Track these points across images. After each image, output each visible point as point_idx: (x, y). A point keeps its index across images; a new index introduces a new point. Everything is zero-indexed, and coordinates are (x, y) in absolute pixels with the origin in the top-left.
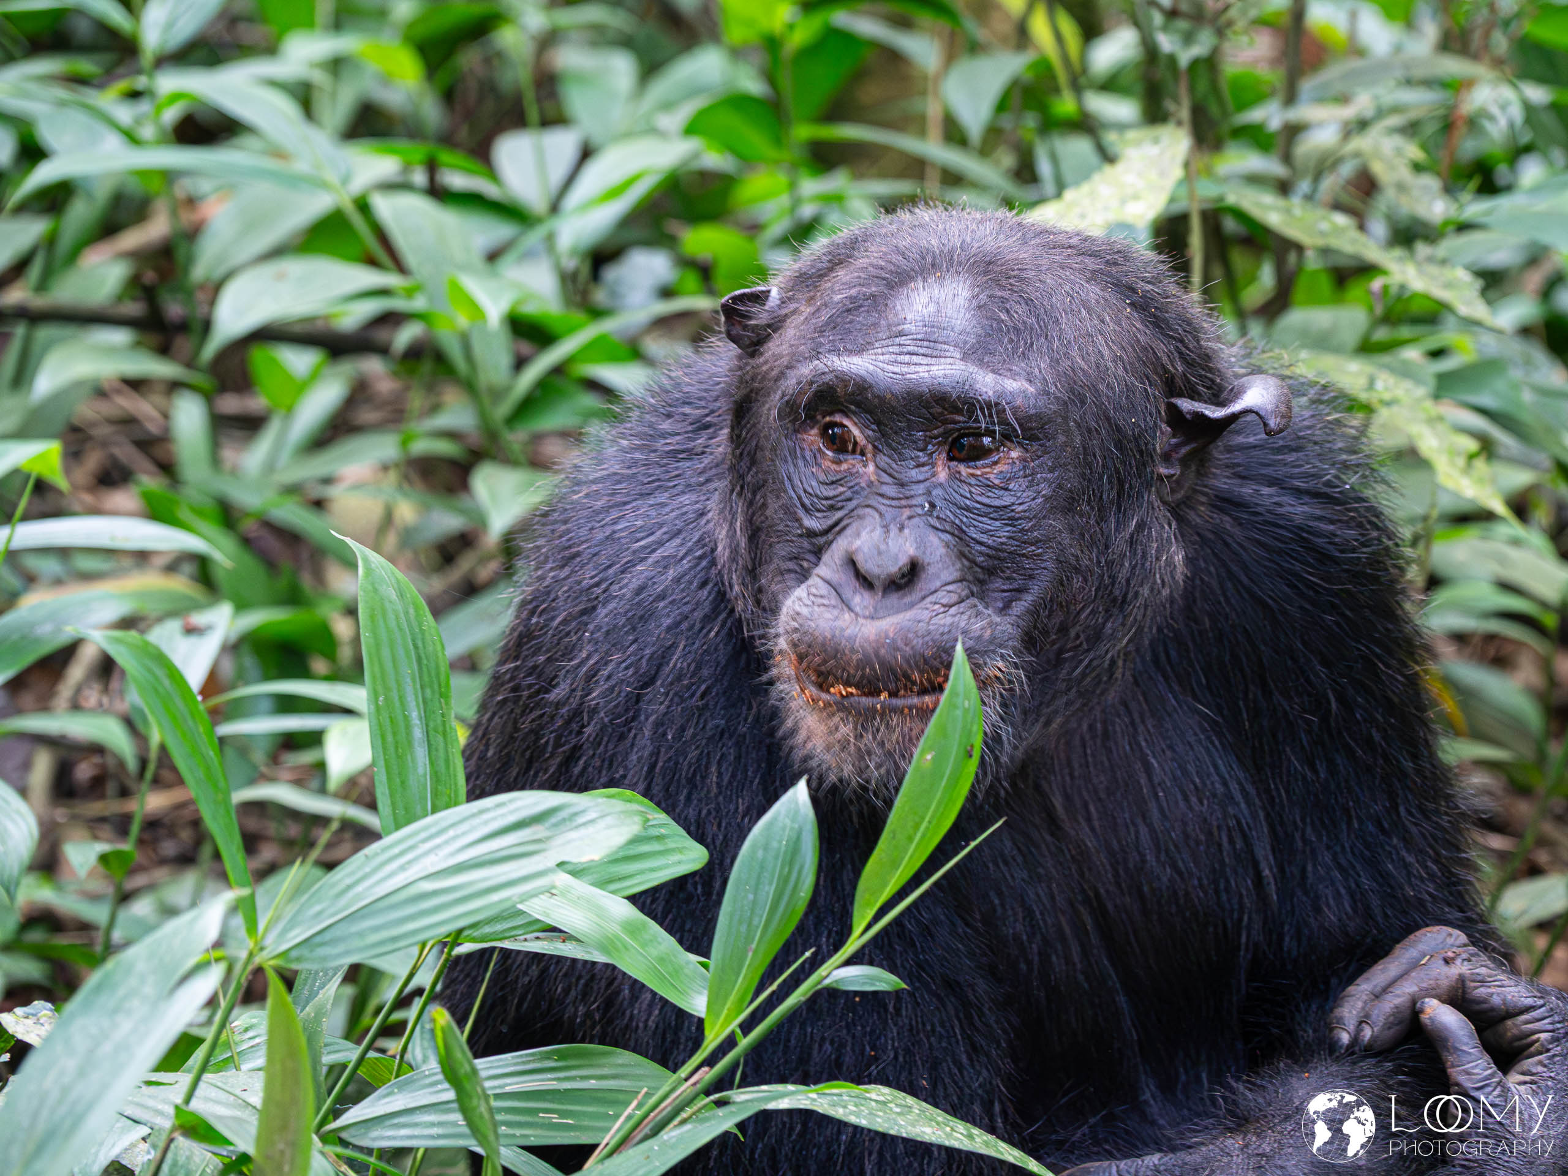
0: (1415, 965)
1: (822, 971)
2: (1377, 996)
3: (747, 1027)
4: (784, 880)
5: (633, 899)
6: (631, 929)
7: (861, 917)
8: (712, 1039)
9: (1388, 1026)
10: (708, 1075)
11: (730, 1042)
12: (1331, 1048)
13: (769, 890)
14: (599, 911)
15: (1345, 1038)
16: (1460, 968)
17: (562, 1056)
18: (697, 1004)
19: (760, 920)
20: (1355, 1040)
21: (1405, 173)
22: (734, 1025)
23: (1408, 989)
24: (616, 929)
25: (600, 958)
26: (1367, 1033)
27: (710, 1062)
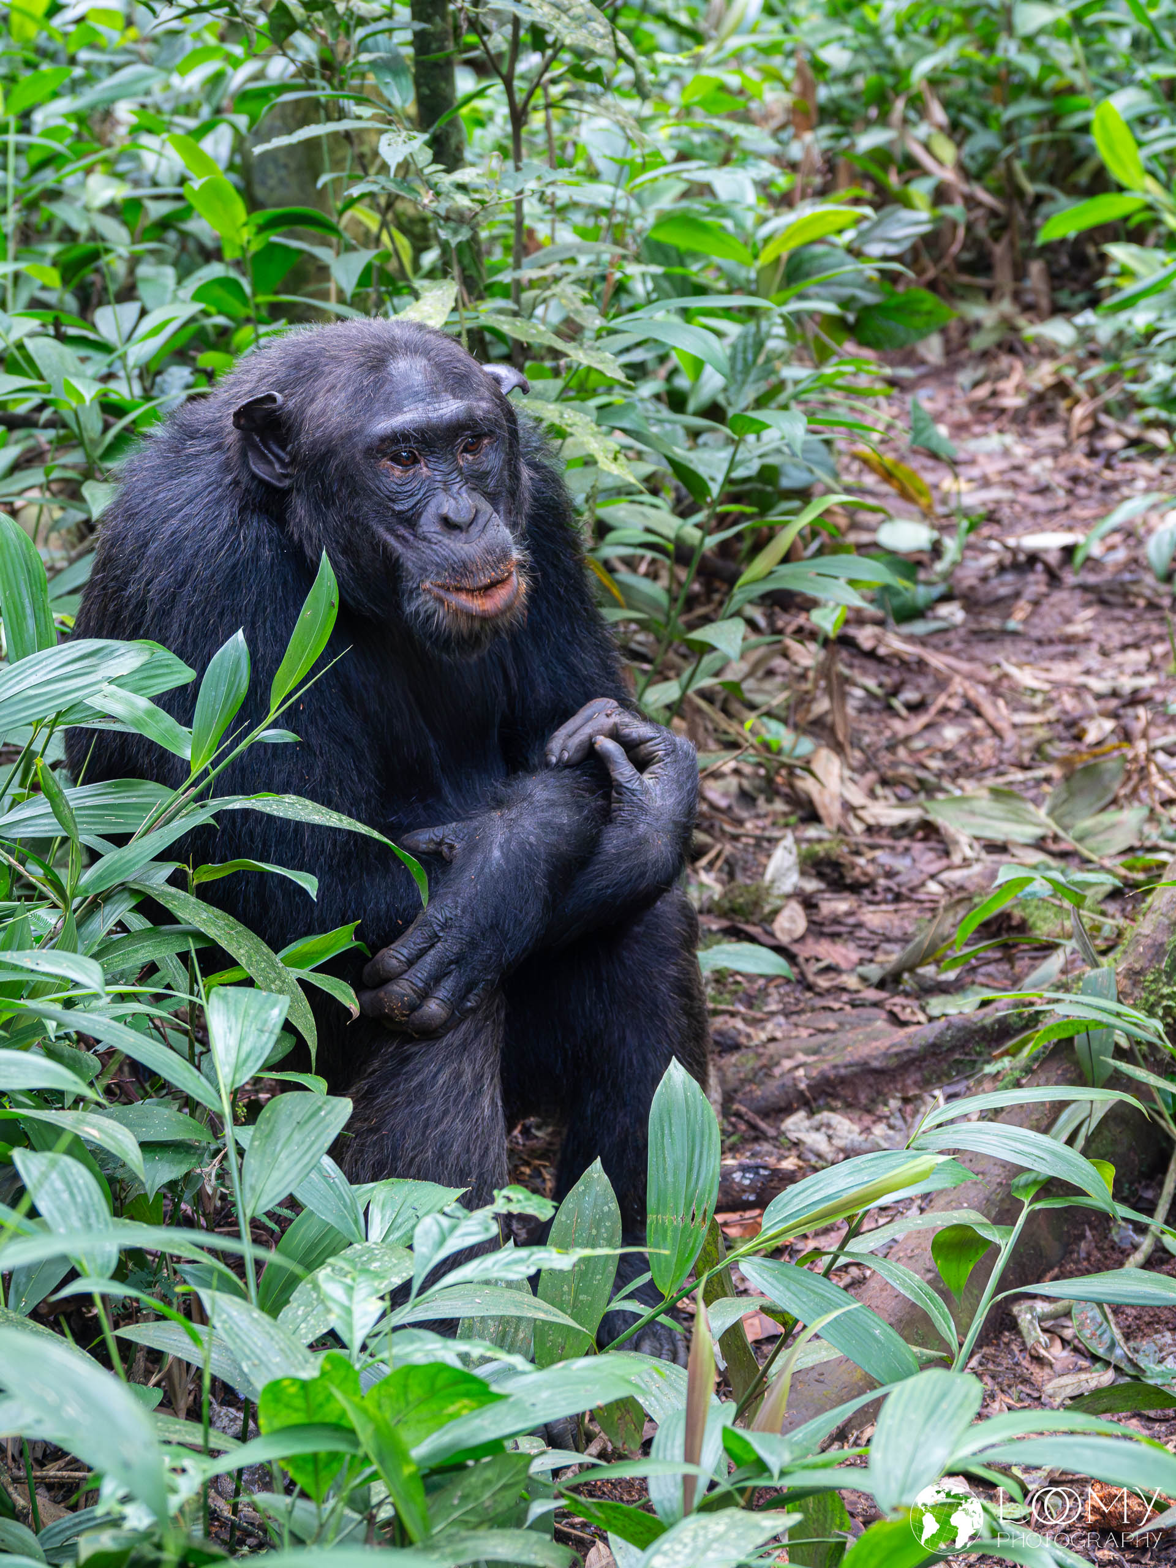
0: (590, 718)
1: (255, 733)
2: (570, 736)
3: (214, 764)
4: (231, 684)
5: (152, 699)
6: (150, 713)
7: (275, 703)
8: (195, 772)
9: (577, 751)
10: (194, 791)
11: (206, 773)
12: (547, 765)
13: (224, 689)
14: (132, 704)
15: (554, 760)
16: (615, 719)
17: (117, 786)
18: (187, 754)
19: (219, 707)
20: (559, 760)
21: (579, 305)
22: (207, 764)
23: (587, 730)
24: (141, 714)
25: (133, 730)
26: (566, 755)
27: (194, 784)
